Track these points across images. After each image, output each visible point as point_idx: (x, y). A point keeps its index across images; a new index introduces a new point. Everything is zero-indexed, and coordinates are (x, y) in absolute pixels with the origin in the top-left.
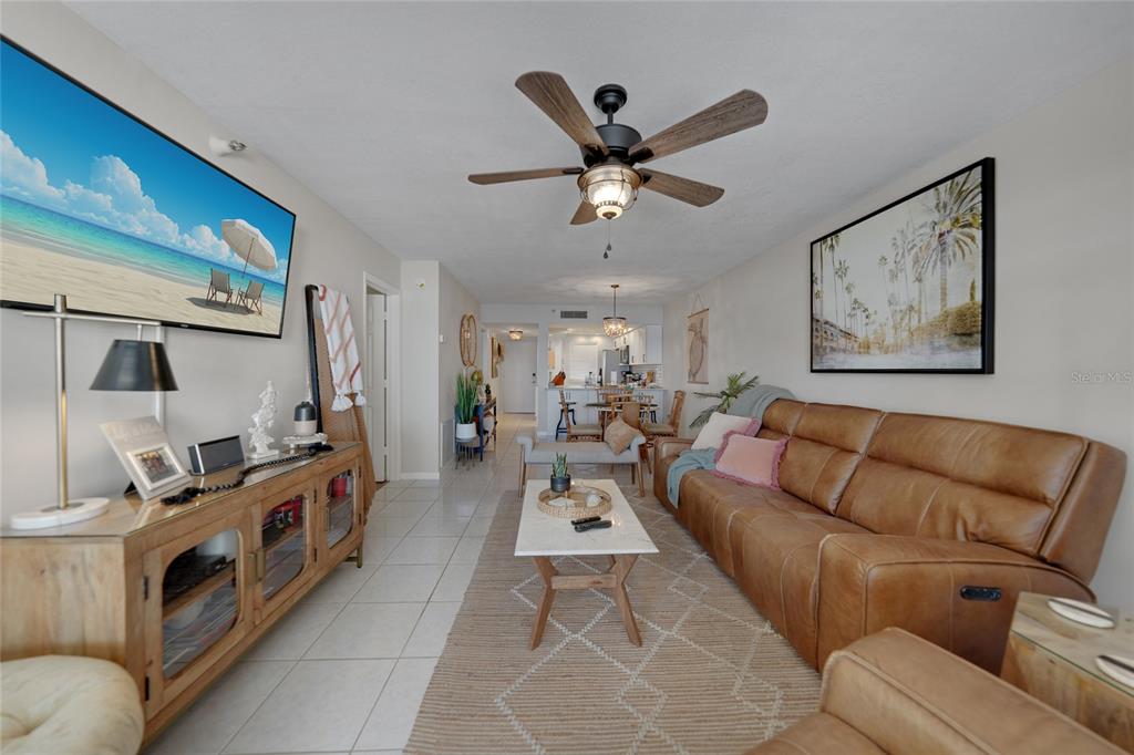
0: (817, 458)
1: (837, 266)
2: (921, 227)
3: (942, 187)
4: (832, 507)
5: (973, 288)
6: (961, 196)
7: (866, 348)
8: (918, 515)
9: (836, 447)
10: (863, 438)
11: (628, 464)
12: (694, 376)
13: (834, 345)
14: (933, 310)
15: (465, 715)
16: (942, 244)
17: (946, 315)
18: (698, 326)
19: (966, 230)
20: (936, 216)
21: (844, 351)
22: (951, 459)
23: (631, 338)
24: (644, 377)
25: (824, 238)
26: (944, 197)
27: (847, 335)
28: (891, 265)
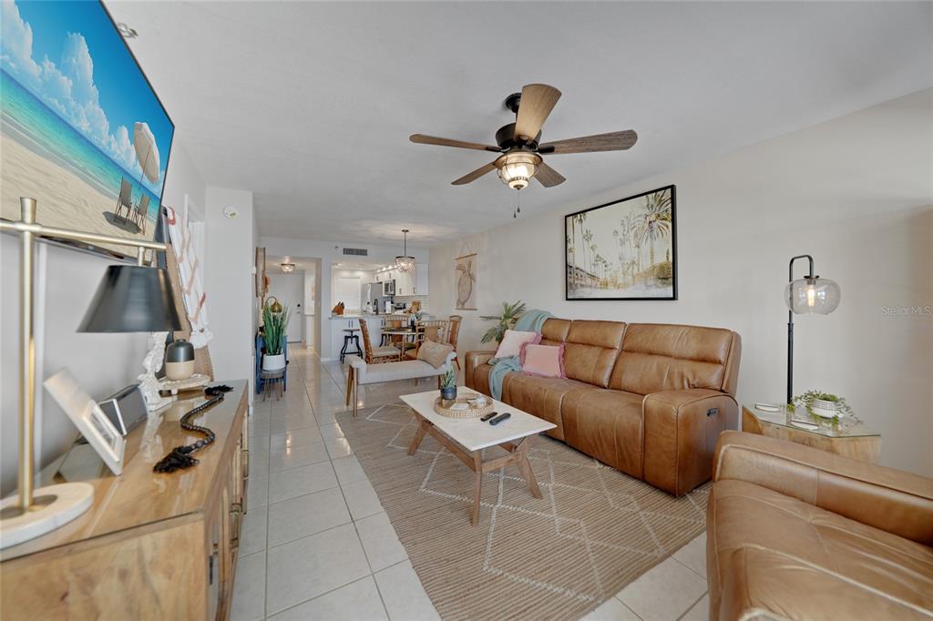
0: (591, 355)
1: (585, 233)
2: (639, 216)
3: (650, 196)
4: (606, 384)
5: (668, 253)
6: (661, 203)
7: (605, 285)
8: (662, 379)
9: (599, 346)
10: (616, 339)
11: (411, 379)
12: (463, 304)
13: (583, 283)
14: (646, 264)
15: (472, 588)
16: (651, 227)
17: (654, 267)
18: (466, 266)
19: (664, 221)
20: (647, 212)
21: (591, 287)
22: (673, 347)
23: (397, 273)
24: (409, 306)
25: (575, 215)
26: (652, 201)
27: (593, 277)
28: (621, 236)
